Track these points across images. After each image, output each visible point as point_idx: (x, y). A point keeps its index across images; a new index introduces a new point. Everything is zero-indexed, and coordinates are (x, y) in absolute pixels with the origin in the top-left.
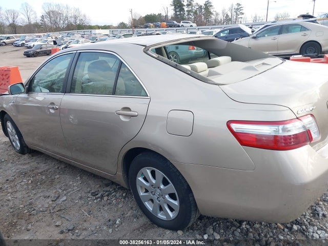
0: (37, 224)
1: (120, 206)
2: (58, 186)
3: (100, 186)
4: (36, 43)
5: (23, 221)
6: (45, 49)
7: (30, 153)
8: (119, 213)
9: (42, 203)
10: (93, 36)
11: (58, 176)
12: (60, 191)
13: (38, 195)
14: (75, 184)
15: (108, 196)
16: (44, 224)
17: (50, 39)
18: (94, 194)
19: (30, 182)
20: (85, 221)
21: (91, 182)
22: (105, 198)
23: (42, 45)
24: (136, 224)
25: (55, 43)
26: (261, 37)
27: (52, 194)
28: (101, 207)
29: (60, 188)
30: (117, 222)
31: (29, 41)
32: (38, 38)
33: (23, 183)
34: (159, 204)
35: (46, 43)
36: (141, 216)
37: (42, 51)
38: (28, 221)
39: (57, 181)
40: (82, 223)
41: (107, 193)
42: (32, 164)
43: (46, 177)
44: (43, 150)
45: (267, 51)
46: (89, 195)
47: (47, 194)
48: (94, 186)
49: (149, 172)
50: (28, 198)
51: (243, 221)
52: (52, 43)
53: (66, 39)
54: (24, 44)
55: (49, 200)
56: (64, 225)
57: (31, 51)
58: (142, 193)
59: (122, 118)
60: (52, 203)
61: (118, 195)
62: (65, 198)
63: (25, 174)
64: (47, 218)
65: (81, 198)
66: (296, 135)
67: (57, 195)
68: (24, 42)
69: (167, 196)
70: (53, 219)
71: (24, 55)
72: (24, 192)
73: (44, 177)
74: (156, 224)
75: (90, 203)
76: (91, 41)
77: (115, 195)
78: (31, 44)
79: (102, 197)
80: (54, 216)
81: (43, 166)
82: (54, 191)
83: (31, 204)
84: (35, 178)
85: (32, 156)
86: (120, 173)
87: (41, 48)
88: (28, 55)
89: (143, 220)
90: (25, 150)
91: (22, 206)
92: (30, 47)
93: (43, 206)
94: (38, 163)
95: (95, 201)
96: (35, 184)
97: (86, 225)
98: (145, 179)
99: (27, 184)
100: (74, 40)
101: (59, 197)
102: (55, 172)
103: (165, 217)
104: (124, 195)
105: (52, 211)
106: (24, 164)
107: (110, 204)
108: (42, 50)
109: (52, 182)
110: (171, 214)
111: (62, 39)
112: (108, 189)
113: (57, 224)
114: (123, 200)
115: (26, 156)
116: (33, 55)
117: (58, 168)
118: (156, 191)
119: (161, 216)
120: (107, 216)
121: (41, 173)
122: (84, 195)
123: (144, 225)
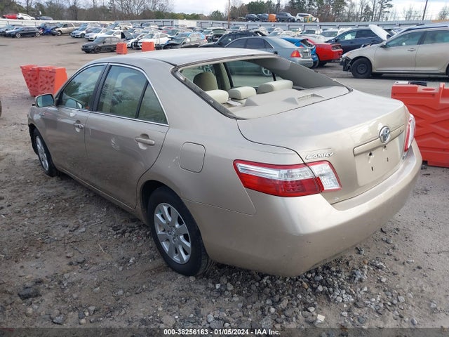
0: (48, 253)
1: (140, 244)
2: (80, 217)
3: (126, 221)
4: (99, 35)
5: (34, 249)
6: (109, 44)
7: (59, 176)
8: (136, 252)
9: (59, 232)
10: (175, 28)
11: (83, 205)
12: (81, 221)
13: (57, 224)
14: (98, 216)
15: (130, 232)
16: (55, 254)
17: (118, 30)
18: (115, 229)
19: (52, 208)
20: (98, 256)
21: (117, 216)
22: (127, 235)
23: (105, 38)
24: (151, 265)
25: (123, 36)
26: (393, 45)
27: (72, 223)
28: (120, 243)
29: (82, 219)
30: (131, 261)
31: (91, 32)
32: (103, 29)
33: (44, 209)
34: (174, 245)
35: (112, 36)
36: (159, 258)
37: (104, 46)
38: (39, 249)
39: (81, 210)
40: (94, 257)
41: (129, 230)
42: (59, 189)
43: (71, 205)
44: (72, 175)
45: (335, 77)
46: (111, 229)
47: (67, 223)
48: (119, 220)
49: (165, 208)
50: (46, 225)
51: (266, 275)
52: (120, 36)
53: (139, 31)
54: (84, 34)
55: (67, 230)
56: (75, 257)
57: (91, 45)
58: (159, 232)
59: (140, 145)
60: (69, 234)
61: (141, 232)
62: (83, 229)
63: (48, 199)
64: (59, 248)
65: (101, 232)
66: (301, 181)
67: (76, 226)
68: (84, 32)
69: (181, 237)
70: (66, 250)
71: (83, 50)
72: (43, 218)
73: (67, 205)
74: (171, 268)
75: (109, 237)
76: (169, 36)
77: (139, 232)
78: (94, 35)
79: (124, 232)
80: (68, 246)
81: (70, 193)
82: (75, 221)
83: (46, 231)
84: (57, 205)
85: (62, 180)
86: (139, 207)
87: (104, 42)
88: (87, 50)
89: (160, 262)
90: (54, 172)
91: (36, 233)
92: (91, 40)
93: (58, 235)
94: (66, 188)
95: (115, 237)
96: (57, 212)
97: (98, 259)
98: (162, 216)
99: (48, 211)
100: (148, 32)
101: (78, 227)
102: (81, 200)
103: (179, 260)
104: (148, 233)
105: (66, 242)
106: (52, 188)
107: (129, 241)
108: (105, 44)
109: (75, 211)
110: (185, 257)
111: (132, 31)
112: (132, 224)
113: (68, 255)
114: (145, 238)
115: (54, 179)
116: (93, 50)
117: (86, 196)
118: (172, 230)
119: (176, 258)
120: (122, 253)
121: (65, 200)
122: (105, 228)
123: (159, 267)
